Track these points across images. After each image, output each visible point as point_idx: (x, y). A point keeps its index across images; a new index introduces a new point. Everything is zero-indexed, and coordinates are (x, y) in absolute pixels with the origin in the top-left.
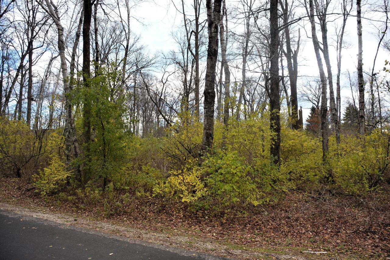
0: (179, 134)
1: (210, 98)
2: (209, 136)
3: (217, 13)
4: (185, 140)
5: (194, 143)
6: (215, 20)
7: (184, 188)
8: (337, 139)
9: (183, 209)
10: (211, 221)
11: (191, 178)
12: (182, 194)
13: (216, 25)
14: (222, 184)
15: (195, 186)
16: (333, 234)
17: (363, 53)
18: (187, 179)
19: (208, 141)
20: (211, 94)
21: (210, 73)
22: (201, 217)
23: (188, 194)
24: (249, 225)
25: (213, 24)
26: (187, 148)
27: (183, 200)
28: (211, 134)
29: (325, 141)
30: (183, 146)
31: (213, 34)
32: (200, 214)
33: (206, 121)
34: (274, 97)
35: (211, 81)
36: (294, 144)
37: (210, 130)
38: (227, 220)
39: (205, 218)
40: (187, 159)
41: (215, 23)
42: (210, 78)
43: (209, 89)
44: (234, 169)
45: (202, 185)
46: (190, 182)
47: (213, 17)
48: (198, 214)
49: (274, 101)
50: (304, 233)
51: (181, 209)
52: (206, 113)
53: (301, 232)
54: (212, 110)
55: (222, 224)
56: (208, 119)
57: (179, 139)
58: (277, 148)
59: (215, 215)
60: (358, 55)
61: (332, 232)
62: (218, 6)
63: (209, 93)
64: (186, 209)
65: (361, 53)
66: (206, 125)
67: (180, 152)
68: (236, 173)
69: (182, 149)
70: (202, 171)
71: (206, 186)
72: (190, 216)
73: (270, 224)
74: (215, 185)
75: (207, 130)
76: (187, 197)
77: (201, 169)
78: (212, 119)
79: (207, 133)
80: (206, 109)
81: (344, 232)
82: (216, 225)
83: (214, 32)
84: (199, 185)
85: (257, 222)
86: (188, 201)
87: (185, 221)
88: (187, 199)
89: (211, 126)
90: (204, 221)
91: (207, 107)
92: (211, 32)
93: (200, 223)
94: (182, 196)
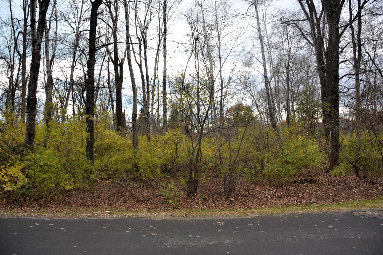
0: (2, 134)
1: (31, 104)
2: (31, 136)
3: (40, 33)
4: (8, 139)
5: (18, 142)
6: (38, 39)
7: (7, 179)
8: (148, 138)
9: (6, 198)
10: (31, 204)
11: (14, 171)
12: (5, 185)
13: (39, 43)
14: (40, 174)
15: (17, 177)
16: (122, 204)
17: (166, 71)
18: (10, 172)
19: (29, 140)
20: (33, 101)
21: (32, 83)
22: (23, 202)
23: (11, 184)
24: (63, 203)
25: (36, 42)
26: (11, 147)
27: (6, 189)
28: (32, 134)
29: (135, 140)
30: (7, 144)
31: (36, 51)
32: (22, 200)
33: (28, 123)
34: (89, 104)
35: (33, 90)
36: (110, 143)
37: (31, 130)
38: (45, 202)
39: (26, 202)
40: (10, 157)
41: (38, 41)
42: (33, 87)
43: (31, 97)
44: (51, 162)
45: (23, 176)
46: (13, 174)
47: (36, 37)
48: (20, 200)
49: (89, 107)
50: (102, 206)
51: (4, 198)
52: (28, 116)
53: (100, 204)
54: (34, 114)
55: (40, 205)
56: (29, 122)
57: (3, 138)
58: (91, 146)
59: (35, 199)
60: (163, 72)
61: (122, 203)
62: (42, 27)
63: (31, 100)
64: (9, 197)
65: (165, 71)
66: (28, 127)
67: (3, 151)
68: (52, 165)
69: (6, 148)
70: (24, 165)
71: (27, 177)
72: (12, 203)
73: (79, 202)
74: (34, 175)
75: (29, 131)
76: (10, 187)
77: (23, 164)
78: (33, 121)
79: (29, 133)
80: (28, 113)
81: (130, 202)
82: (35, 206)
83: (37, 49)
84: (21, 176)
85: (69, 201)
86: (11, 189)
87: (8, 206)
88: (9, 187)
89: (32, 128)
90: (26, 204)
91: (29, 111)
92: (34, 49)
93: (22, 206)
94: (5, 186)
